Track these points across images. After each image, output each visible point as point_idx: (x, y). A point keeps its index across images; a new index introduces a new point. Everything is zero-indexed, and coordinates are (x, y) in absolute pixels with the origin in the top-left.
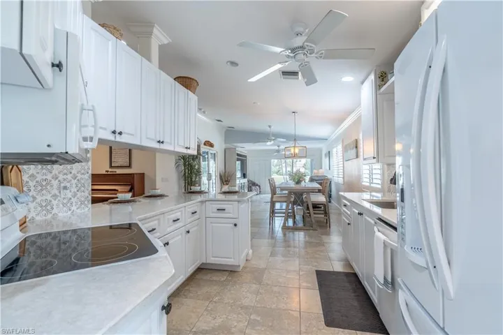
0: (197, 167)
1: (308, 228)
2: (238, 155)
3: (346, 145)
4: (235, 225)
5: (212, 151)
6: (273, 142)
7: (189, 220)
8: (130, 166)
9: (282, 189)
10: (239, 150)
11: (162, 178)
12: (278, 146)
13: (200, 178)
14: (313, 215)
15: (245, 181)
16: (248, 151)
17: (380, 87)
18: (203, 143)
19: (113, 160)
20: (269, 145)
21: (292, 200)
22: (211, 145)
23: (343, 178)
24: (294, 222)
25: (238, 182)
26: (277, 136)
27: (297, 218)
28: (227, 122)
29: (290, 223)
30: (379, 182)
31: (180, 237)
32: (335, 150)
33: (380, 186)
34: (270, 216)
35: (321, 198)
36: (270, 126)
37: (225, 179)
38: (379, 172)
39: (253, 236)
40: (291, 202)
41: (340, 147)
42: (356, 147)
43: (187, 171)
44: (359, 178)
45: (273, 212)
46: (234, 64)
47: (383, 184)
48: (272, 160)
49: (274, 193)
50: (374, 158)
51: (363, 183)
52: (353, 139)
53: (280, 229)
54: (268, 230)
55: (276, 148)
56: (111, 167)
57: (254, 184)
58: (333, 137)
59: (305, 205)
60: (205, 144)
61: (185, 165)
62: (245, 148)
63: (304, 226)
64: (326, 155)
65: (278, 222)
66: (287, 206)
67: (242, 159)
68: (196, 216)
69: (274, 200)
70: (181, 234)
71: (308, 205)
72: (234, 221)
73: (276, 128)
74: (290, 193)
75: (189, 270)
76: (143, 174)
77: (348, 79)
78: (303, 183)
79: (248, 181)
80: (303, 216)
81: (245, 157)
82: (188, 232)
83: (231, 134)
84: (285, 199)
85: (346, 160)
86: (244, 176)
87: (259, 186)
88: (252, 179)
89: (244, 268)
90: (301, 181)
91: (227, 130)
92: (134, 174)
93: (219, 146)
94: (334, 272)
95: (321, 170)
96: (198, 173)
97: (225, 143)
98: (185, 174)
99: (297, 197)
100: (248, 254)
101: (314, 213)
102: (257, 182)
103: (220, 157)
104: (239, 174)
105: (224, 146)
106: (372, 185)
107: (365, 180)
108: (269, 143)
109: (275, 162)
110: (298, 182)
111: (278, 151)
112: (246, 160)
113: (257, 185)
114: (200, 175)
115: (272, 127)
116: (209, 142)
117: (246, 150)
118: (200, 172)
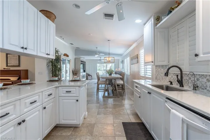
0: (59, 66)
1: (115, 97)
2: (81, 61)
3: (132, 57)
4: (77, 101)
5: (67, 58)
6: (98, 55)
7: (46, 100)
8: (19, 66)
9: (103, 78)
10: (82, 59)
11: (39, 73)
12: (100, 58)
13: (61, 72)
14: (117, 90)
15: (85, 73)
16: (87, 60)
17: (156, 24)
18: (63, 54)
19: (8, 62)
20: (96, 57)
21: (108, 83)
22: (68, 56)
23: (130, 72)
24: (108, 94)
25: (81, 74)
26: (100, 52)
27: (109, 91)
28: (76, 45)
29: (106, 94)
30: (151, 74)
31: (38, 112)
32: (126, 60)
33: (151, 77)
34: (97, 92)
35: (121, 82)
36: (97, 48)
37: (75, 73)
38: (150, 69)
39: (88, 102)
40: (107, 84)
41: (128, 59)
42: (137, 58)
43: (53, 68)
44: (139, 72)
45: (98, 89)
46: (77, 6)
47: (152, 75)
48: (97, 64)
49: (99, 79)
50: (152, 62)
51: (141, 75)
52: (136, 54)
53: (102, 98)
54: (96, 99)
55: (99, 58)
56: (7, 66)
57: (89, 75)
58: (125, 54)
59: (114, 85)
60: (64, 55)
61: (52, 66)
62: (85, 58)
63: (113, 95)
64: (121, 62)
65: (101, 94)
66: (105, 86)
67: (83, 63)
68: (51, 97)
69: (99, 83)
70: (39, 110)
71: (115, 85)
72: (77, 98)
73: (100, 49)
74: (106, 80)
75: (46, 132)
76: (28, 70)
77: (139, 21)
78: (113, 75)
80: (112, 90)
81: (85, 62)
82: (45, 108)
83: (78, 51)
84: (104, 83)
85: (132, 64)
86: (84, 71)
88: (88, 73)
89: (83, 124)
90: (112, 74)
91: (76, 49)
92: (21, 70)
93: (72, 57)
94: (132, 123)
95: (119, 69)
96: (60, 70)
97: (75, 55)
98: (52, 70)
99: (110, 82)
100: (85, 115)
101: (118, 89)
102: (90, 74)
103: (72, 62)
104: (82, 70)
105: (74, 57)
106: (146, 76)
107: (142, 73)
108: (96, 56)
109: (98, 65)
110: (110, 74)
111: (100, 60)
112: (85, 64)
113: (90, 75)
114: (61, 71)
115: (98, 48)
116: (66, 54)
117: (85, 59)
118: (61, 69)
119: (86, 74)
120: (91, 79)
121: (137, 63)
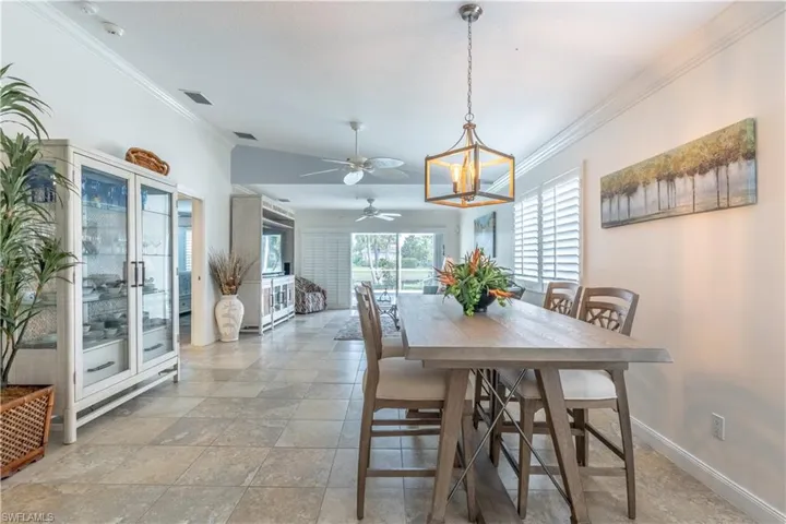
2: (267, 214)
10: (270, 205)
12: (370, 201)
15: (290, 280)
22: (161, 168)
25: (265, 284)
36: (354, 125)
37: (228, 277)
48: (353, 234)
55: (366, 204)
57: (312, 288)
60: (127, 160)
62: (292, 199)
64: (477, 222)
67: (279, 226)
79: (297, 280)
81: (291, 222)
86: (287, 269)
87: (324, 292)
88: (307, 275)
97: (234, 180)
111: (369, 211)
112: (293, 230)
113: (319, 290)
114: (66, 267)
115: (362, 128)
116: (150, 155)
117: (292, 208)
118: (65, 255)
119: (293, 281)
120: (321, 307)
121: (751, 197)
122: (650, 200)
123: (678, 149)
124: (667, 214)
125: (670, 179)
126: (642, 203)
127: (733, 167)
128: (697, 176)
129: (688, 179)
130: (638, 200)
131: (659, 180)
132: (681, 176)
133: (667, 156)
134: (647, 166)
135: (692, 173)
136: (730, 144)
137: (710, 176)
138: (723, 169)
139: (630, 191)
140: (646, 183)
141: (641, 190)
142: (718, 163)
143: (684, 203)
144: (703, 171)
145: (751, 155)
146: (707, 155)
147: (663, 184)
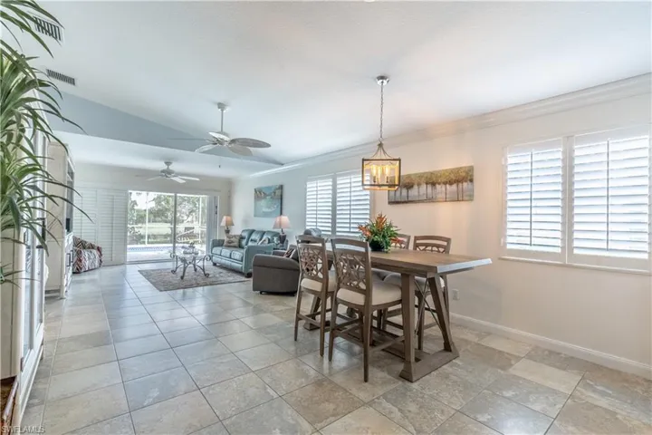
12: (168, 163)
36: (221, 106)
79: (75, 238)
111: (168, 172)
120: (97, 264)
121: (471, 198)
122: (421, 193)
123: (439, 171)
124: (431, 200)
125: (433, 184)
126: (416, 194)
127: (465, 184)
128: (448, 186)
129: (444, 186)
130: (414, 192)
131: (427, 184)
132: (439, 184)
133: (432, 173)
134: (420, 176)
135: (445, 183)
136: (464, 174)
137: (454, 187)
138: (460, 184)
139: (409, 186)
140: (419, 185)
141: (416, 187)
142: (458, 181)
143: (441, 196)
144: (451, 183)
145: (471, 181)
146: (452, 176)
147: (429, 187)
